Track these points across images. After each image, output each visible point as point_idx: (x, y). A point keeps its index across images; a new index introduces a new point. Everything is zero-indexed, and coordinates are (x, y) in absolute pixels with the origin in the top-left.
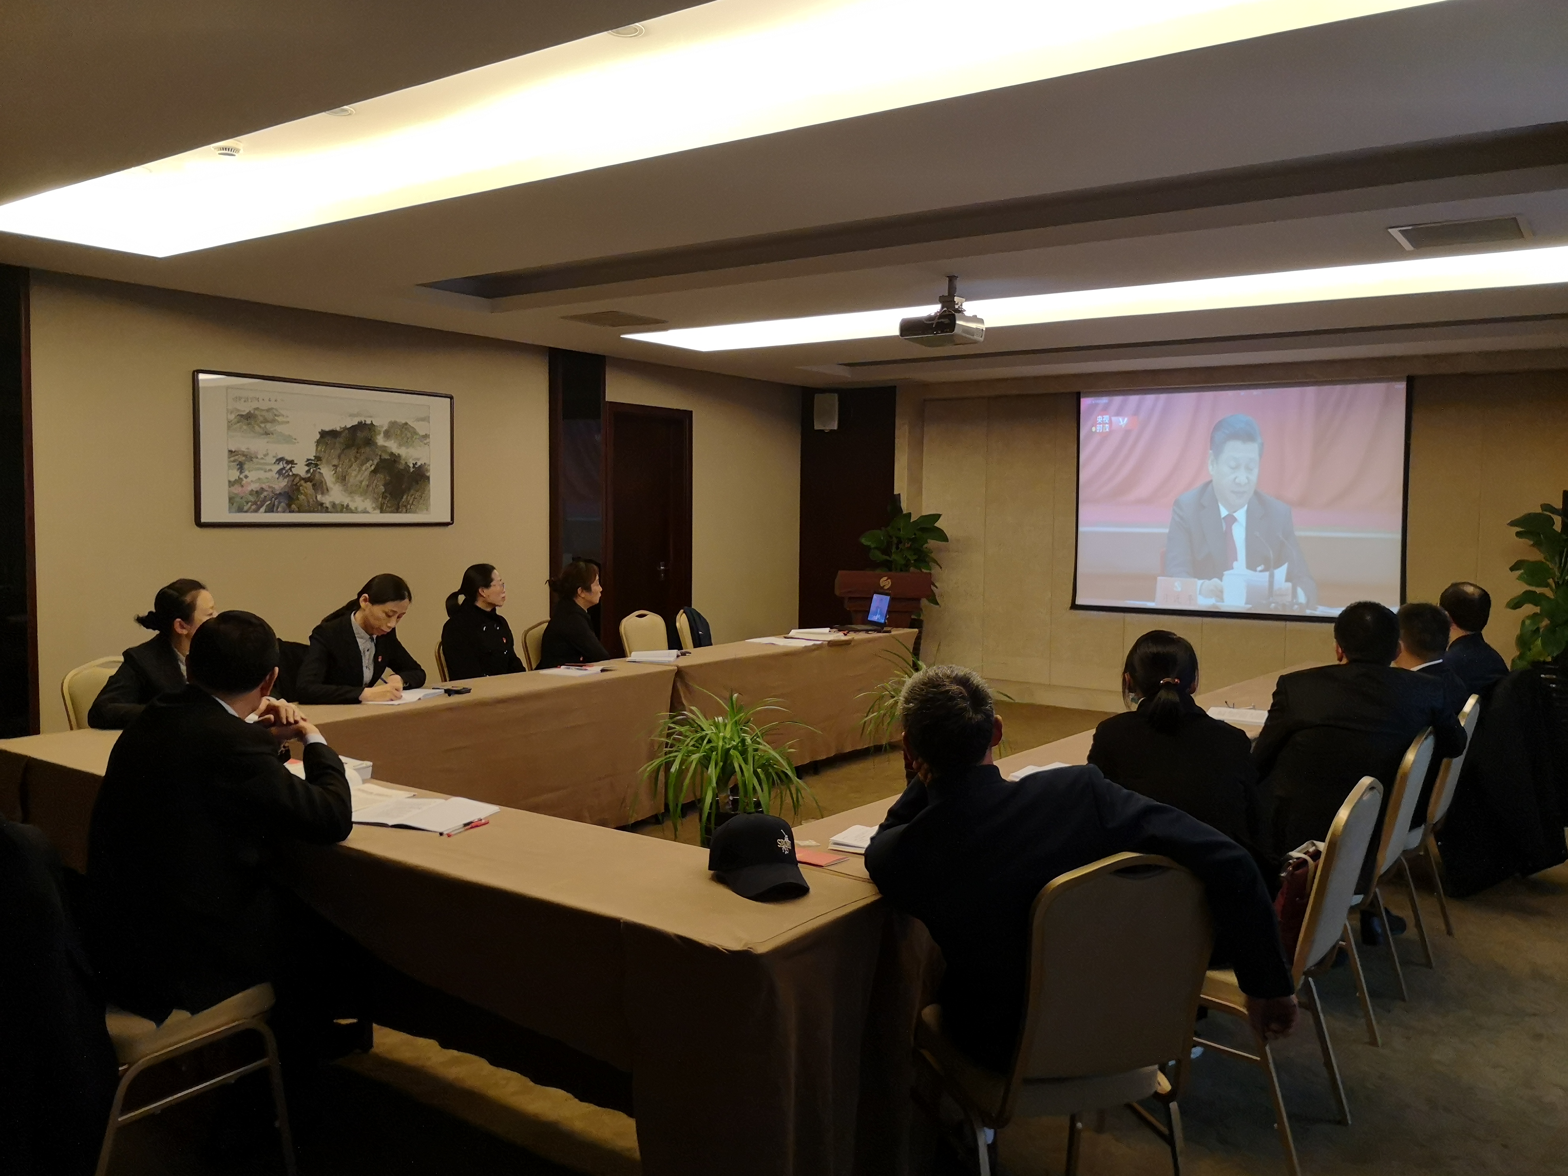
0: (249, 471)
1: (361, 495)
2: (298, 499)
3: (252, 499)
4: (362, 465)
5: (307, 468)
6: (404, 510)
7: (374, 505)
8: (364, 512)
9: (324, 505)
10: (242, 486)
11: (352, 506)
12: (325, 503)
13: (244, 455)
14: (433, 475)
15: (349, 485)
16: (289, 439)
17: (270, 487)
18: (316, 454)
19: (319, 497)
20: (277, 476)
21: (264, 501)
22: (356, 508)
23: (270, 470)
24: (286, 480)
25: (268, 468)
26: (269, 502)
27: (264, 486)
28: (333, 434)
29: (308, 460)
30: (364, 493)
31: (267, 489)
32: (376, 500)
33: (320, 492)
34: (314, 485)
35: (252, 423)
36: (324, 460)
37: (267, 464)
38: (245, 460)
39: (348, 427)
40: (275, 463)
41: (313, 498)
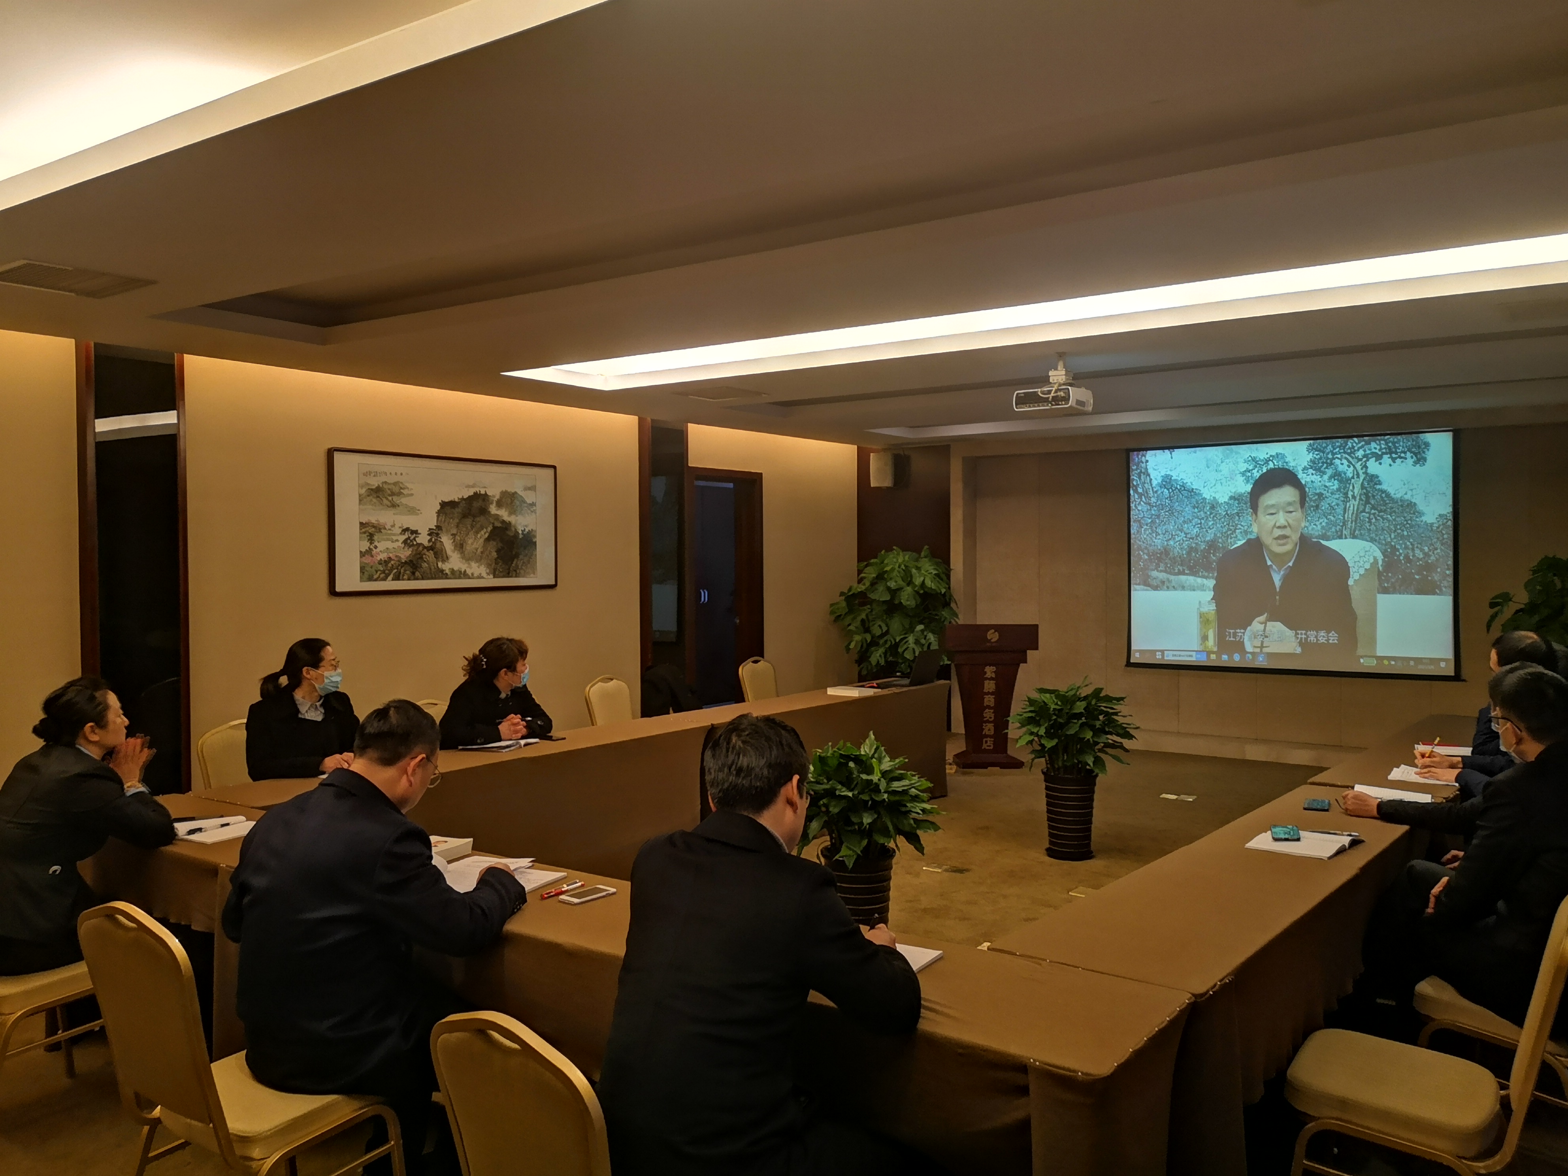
0: (378, 542)
1: (477, 561)
2: (421, 567)
3: (381, 568)
4: (477, 532)
5: (429, 538)
6: (514, 575)
7: (488, 571)
8: (479, 578)
9: (444, 572)
10: (372, 556)
11: (469, 572)
12: (445, 570)
13: (374, 527)
14: (538, 540)
15: (466, 552)
16: (413, 511)
17: (396, 556)
18: (437, 523)
19: (440, 564)
20: (403, 545)
21: (391, 571)
22: (472, 574)
23: (397, 541)
24: (411, 549)
25: (395, 538)
26: (396, 570)
27: (391, 555)
28: (452, 504)
29: (430, 529)
30: (479, 560)
31: (393, 558)
32: (488, 566)
33: (440, 560)
34: (436, 554)
35: (381, 497)
36: (444, 529)
37: (394, 535)
38: (375, 532)
39: (465, 497)
40: (401, 534)
41: (434, 566)
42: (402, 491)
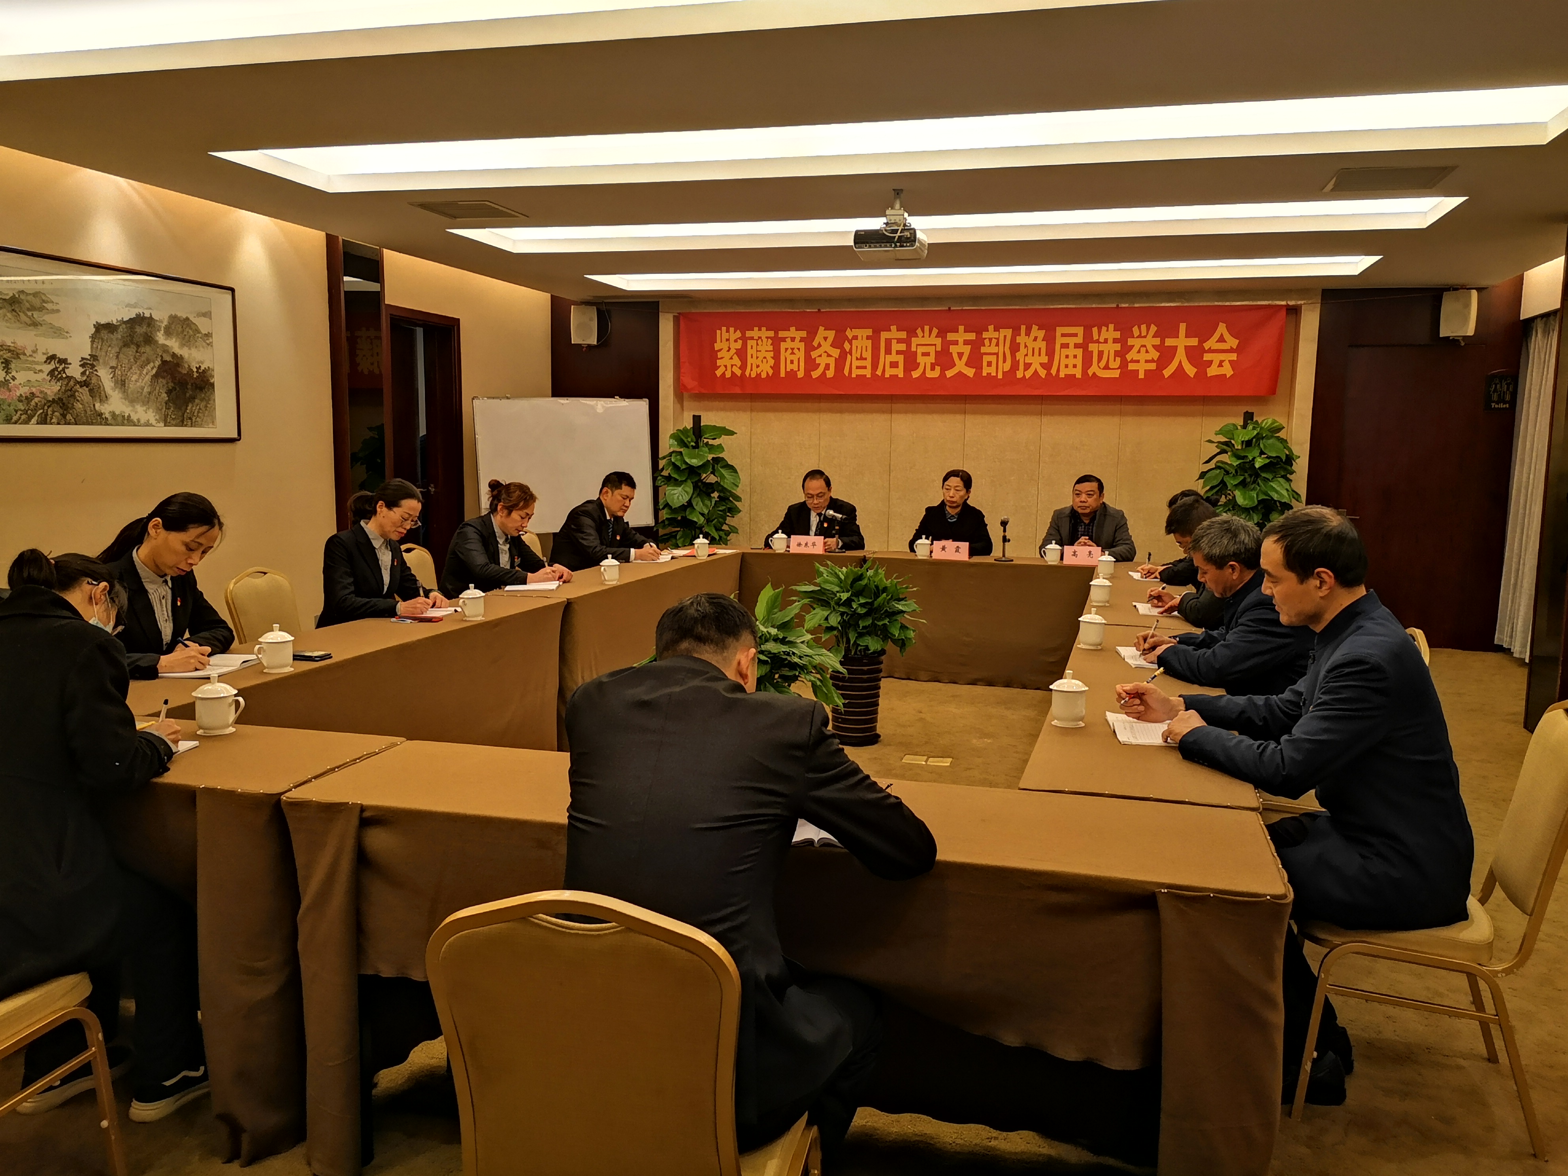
0: (17, 372)
1: (144, 404)
2: (73, 408)
3: (21, 406)
4: (142, 367)
5: (82, 370)
6: (189, 423)
7: (157, 417)
8: (147, 426)
9: (103, 416)
10: (10, 391)
11: (134, 417)
12: (105, 413)
13: (10, 351)
14: (217, 380)
15: (129, 391)
16: (59, 332)
17: (41, 392)
18: (92, 351)
19: (97, 405)
20: (49, 378)
21: (35, 410)
23: (41, 371)
24: (59, 384)
25: (38, 368)
26: (41, 411)
27: (34, 390)
28: (109, 327)
29: (83, 359)
30: (146, 402)
31: (38, 394)
32: (158, 410)
33: (98, 400)
34: (91, 391)
35: (18, 311)
36: (101, 361)
37: (37, 363)
38: (12, 357)
39: (125, 320)
40: (45, 362)
41: (90, 407)
42: (44, 304)
